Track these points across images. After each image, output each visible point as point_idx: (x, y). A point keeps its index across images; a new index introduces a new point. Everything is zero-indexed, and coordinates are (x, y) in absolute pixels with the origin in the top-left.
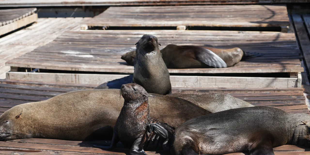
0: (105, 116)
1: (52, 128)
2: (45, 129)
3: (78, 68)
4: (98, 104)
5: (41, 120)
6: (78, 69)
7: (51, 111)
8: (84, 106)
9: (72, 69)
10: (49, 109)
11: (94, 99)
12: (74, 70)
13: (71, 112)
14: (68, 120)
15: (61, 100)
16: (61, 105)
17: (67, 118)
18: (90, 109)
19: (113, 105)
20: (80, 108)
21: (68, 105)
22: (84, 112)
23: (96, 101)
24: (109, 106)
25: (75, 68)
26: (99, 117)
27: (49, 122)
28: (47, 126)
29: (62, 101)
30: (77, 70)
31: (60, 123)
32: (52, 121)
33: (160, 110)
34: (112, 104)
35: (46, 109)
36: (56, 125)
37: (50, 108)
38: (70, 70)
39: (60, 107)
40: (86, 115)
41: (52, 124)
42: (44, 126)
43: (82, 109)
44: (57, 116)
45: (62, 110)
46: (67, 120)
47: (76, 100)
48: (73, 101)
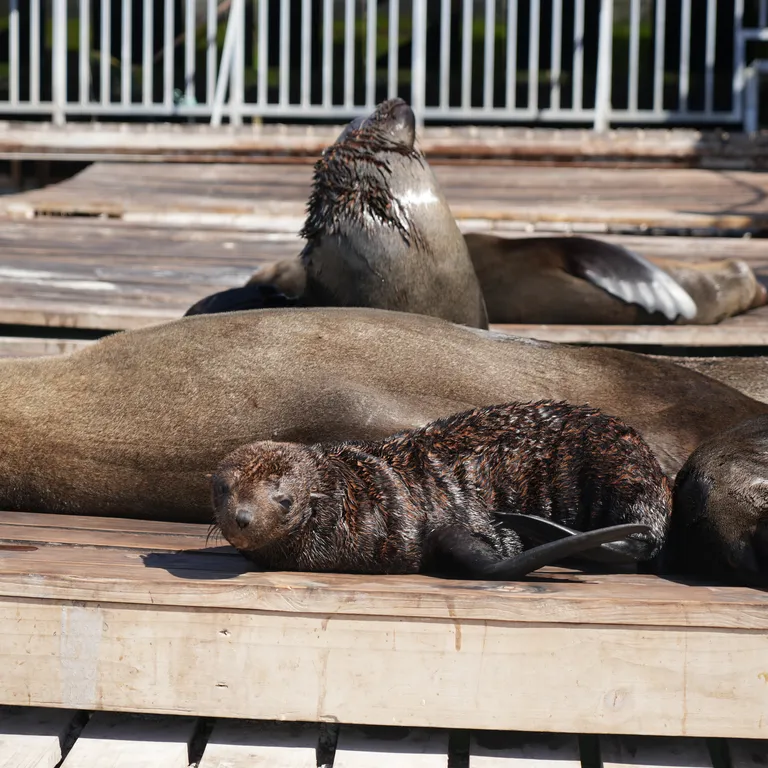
0: (345, 410)
1: (93, 458)
2: (58, 459)
3: (74, 316)
4: (303, 359)
5: (37, 425)
6: (76, 321)
7: (89, 388)
8: (241, 371)
9: (48, 320)
10: (78, 380)
11: (282, 341)
12: (55, 322)
13: (185, 392)
14: (173, 425)
15: (133, 349)
16: (133, 367)
17: (166, 419)
18: (270, 383)
19: (373, 367)
20: (225, 376)
21: (168, 365)
22: (246, 395)
23: (297, 347)
24: (354, 370)
25: (63, 316)
26: (317, 415)
27: (81, 434)
28: (69, 449)
29: (137, 352)
30: (69, 323)
31: (133, 436)
32: (93, 430)
33: (583, 396)
34: (369, 364)
35: (63, 382)
36: (114, 443)
37: (83, 377)
38: (39, 321)
39: (128, 372)
40: (256, 406)
41: (95, 442)
42: (54, 446)
43: (234, 379)
44: (116, 408)
45: (141, 387)
46: (169, 427)
47: (200, 347)
48: (186, 351)
